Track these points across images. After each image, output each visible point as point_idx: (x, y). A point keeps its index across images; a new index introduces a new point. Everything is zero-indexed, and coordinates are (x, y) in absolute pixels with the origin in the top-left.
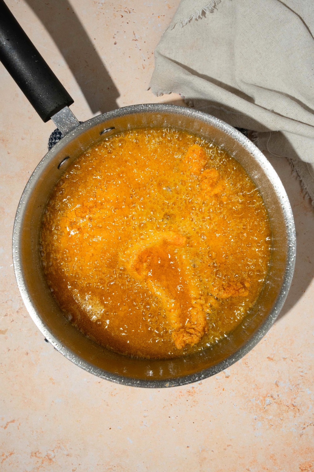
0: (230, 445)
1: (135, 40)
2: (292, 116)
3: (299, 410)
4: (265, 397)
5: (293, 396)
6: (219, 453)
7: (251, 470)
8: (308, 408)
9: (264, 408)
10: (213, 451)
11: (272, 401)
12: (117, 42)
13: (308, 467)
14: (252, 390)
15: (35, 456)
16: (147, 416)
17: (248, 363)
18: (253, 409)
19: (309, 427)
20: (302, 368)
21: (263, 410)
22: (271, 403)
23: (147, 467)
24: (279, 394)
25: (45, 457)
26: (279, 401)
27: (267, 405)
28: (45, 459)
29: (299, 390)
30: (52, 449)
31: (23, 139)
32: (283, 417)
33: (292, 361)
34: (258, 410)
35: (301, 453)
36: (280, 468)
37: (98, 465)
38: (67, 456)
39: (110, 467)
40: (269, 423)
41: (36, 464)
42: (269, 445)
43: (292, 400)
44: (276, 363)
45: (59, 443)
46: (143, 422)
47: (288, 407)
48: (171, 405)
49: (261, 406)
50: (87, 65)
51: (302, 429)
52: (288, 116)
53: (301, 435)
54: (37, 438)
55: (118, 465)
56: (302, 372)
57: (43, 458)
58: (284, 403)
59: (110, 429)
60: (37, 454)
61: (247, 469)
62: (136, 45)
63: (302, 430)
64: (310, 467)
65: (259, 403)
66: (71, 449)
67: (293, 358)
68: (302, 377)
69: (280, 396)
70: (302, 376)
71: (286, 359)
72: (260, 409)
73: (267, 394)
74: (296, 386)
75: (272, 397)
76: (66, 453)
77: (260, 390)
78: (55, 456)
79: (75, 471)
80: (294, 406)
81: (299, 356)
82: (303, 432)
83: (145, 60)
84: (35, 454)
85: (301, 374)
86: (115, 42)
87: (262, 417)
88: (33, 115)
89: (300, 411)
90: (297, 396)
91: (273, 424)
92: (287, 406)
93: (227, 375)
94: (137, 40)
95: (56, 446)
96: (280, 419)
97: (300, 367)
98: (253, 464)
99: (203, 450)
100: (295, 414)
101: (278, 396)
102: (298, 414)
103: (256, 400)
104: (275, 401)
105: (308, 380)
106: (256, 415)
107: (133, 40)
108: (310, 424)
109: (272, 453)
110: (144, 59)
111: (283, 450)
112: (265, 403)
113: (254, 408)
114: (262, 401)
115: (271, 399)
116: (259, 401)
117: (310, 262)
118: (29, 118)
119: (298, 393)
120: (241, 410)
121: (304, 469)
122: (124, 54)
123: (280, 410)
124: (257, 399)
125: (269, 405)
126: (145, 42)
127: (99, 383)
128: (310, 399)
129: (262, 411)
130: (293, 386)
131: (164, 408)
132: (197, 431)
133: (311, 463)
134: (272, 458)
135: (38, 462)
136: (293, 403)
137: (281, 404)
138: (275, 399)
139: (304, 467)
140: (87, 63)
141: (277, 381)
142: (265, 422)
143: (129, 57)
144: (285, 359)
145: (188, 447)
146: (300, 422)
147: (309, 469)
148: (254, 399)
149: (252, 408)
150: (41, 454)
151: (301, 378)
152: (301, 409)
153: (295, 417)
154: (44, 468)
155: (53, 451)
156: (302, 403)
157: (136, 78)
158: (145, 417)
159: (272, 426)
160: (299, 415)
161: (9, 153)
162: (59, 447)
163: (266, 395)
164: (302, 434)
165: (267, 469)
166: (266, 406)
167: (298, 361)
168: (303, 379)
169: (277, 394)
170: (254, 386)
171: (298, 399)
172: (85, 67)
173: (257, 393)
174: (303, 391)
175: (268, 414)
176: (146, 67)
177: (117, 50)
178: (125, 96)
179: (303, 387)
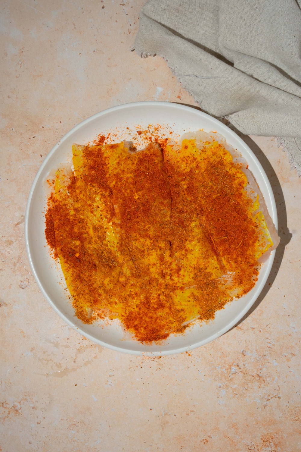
0: (192, 411)
1: (123, 5)
2: (270, 82)
3: (264, 381)
4: (231, 366)
5: (259, 366)
6: (181, 418)
7: (212, 437)
8: (273, 379)
9: (230, 377)
10: (175, 415)
11: (238, 369)
12: (105, 6)
13: (270, 438)
14: (219, 358)
15: (2, 406)
16: (112, 376)
18: (218, 377)
19: (273, 399)
20: (270, 339)
21: (228, 378)
22: (236, 372)
23: (109, 426)
24: (245, 364)
25: (11, 408)
26: (245, 370)
27: (232, 374)
28: (11, 410)
29: (266, 361)
31: (9, 97)
32: (248, 387)
33: (260, 331)
34: (223, 378)
35: (264, 424)
36: (242, 437)
37: (62, 420)
38: (33, 409)
39: (74, 423)
40: (234, 391)
41: (3, 414)
42: (232, 414)
43: (258, 371)
44: (244, 333)
45: (26, 396)
46: (108, 381)
47: (253, 377)
48: (137, 367)
49: (226, 375)
50: (75, 28)
51: (266, 400)
52: (266, 82)
53: (265, 406)
54: (5, 389)
55: (81, 422)
56: (270, 343)
57: (10, 409)
58: (250, 373)
59: (76, 385)
60: (4, 404)
61: (208, 436)
62: (124, 9)
63: (267, 401)
64: (271, 439)
65: (225, 371)
66: (37, 402)
67: (261, 328)
68: (269, 348)
69: (246, 365)
70: (269, 347)
72: (225, 378)
73: (233, 363)
74: (262, 357)
75: (238, 366)
76: (32, 405)
77: (226, 358)
78: (21, 408)
79: (39, 424)
80: (259, 377)
81: (268, 327)
82: (267, 403)
83: (131, 25)
84: (3, 404)
85: (269, 345)
86: (103, 5)
88: (20, 75)
89: (265, 381)
90: (263, 367)
91: (236, 393)
94: (124, 5)
95: (23, 398)
96: (244, 389)
97: (267, 338)
98: (215, 432)
99: (166, 414)
100: (260, 385)
101: (244, 365)
102: (262, 385)
103: (221, 368)
104: (241, 370)
105: (275, 352)
106: (221, 383)
107: (120, 5)
108: (274, 396)
109: (234, 421)
111: (246, 420)
112: (230, 372)
113: (219, 376)
114: (227, 369)
115: (237, 368)
116: (224, 369)
117: (284, 234)
118: (16, 77)
119: (264, 364)
120: (206, 377)
121: (266, 440)
122: (111, 18)
123: (245, 380)
125: (235, 373)
126: (132, 7)
127: (68, 339)
128: (276, 371)
130: (260, 357)
131: (129, 369)
132: (161, 394)
133: (273, 435)
134: (234, 427)
135: (4, 412)
136: (259, 374)
137: (246, 373)
138: (241, 368)
139: (266, 438)
140: (75, 26)
141: (243, 350)
142: (229, 390)
143: (116, 21)
144: (253, 329)
145: (151, 409)
146: (265, 393)
147: (271, 441)
148: (220, 366)
149: (217, 375)
150: (8, 405)
151: (268, 349)
152: (267, 380)
153: (259, 388)
154: (10, 418)
155: (20, 402)
156: (267, 375)
157: (122, 43)
159: (237, 395)
160: (264, 386)
162: (26, 399)
163: (232, 364)
164: (266, 406)
165: (229, 438)
166: (231, 374)
167: (266, 331)
168: (270, 350)
169: (243, 363)
170: (220, 354)
171: (264, 369)
172: (73, 30)
173: (223, 361)
174: (269, 362)
175: (233, 382)
176: (131, 32)
177: (105, 14)
178: (109, 59)
179: (269, 358)
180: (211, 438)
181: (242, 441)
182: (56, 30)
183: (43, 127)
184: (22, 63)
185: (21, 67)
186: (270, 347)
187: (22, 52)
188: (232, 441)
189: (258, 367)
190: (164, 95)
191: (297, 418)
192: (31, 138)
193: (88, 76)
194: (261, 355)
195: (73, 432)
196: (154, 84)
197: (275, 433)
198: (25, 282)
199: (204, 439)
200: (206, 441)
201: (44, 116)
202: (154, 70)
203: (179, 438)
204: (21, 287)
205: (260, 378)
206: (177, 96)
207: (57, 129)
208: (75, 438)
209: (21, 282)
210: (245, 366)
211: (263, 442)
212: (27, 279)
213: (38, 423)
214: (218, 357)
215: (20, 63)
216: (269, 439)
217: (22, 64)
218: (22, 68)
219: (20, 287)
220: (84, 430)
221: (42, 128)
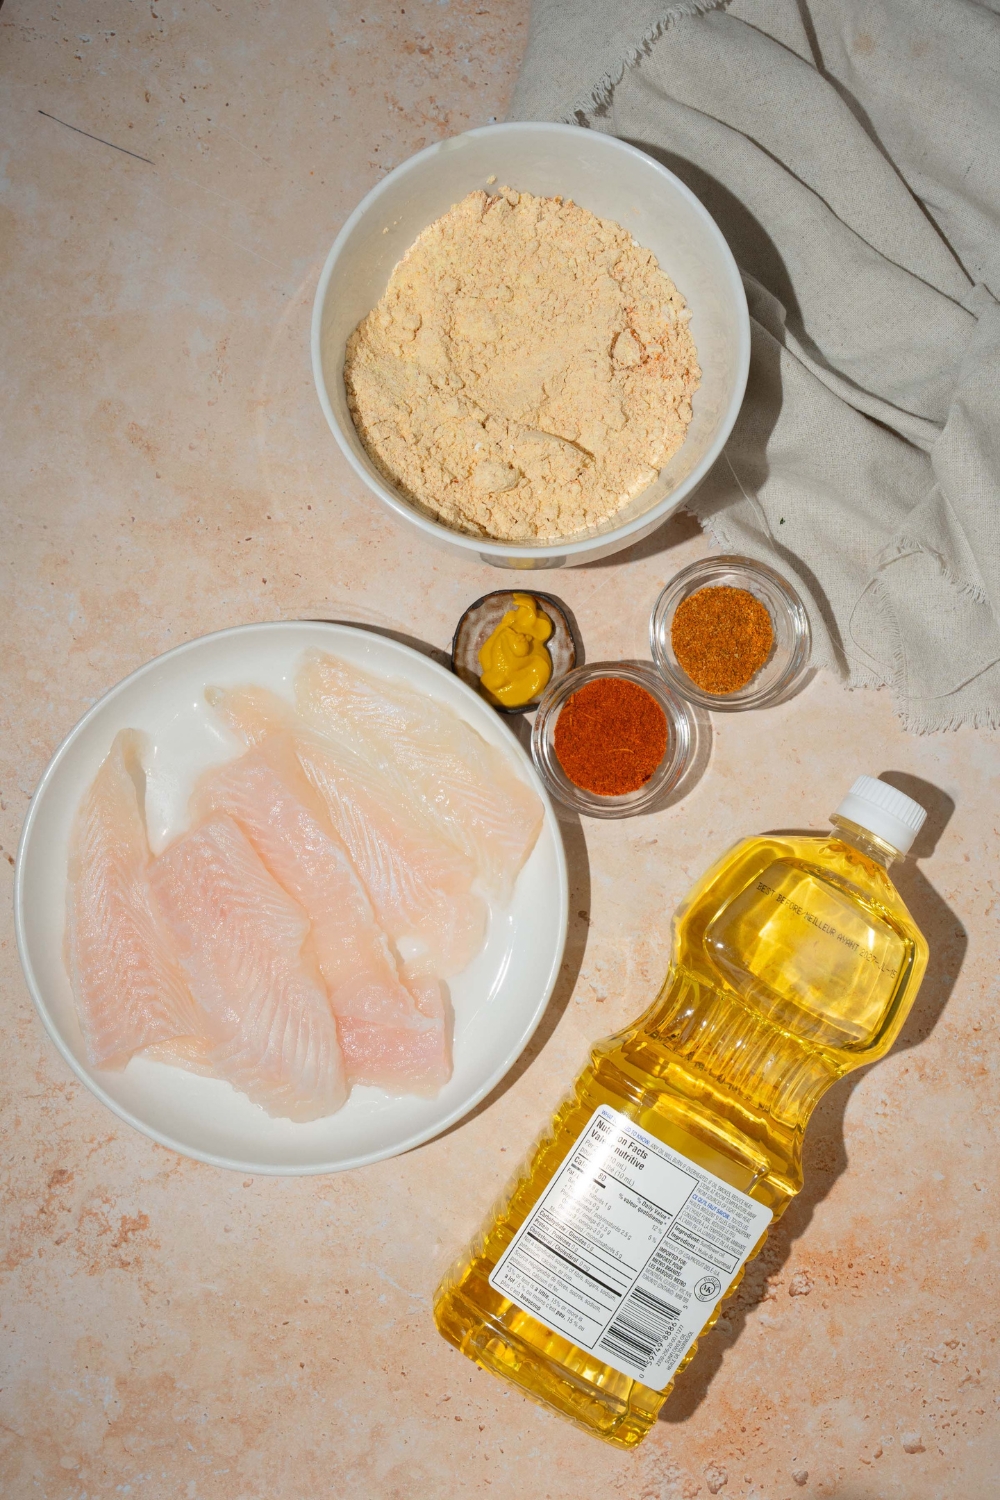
17: (647, 971)
23: (409, 1189)
31: (191, 448)
79: (248, 1186)
88: (217, 399)
93: (600, 996)
117: (798, 762)
135: (168, 1160)
145: (502, 1150)
154: (181, 1174)
161: (158, 477)
183: (269, 518)
184: (224, 374)
185: (220, 381)
187: (225, 348)
191: (822, 1165)
192: (242, 542)
195: (326, 1203)
201: (272, 492)
208: (331, 1217)
213: (246, 1185)
215: (219, 372)
218: (222, 383)
221: (266, 519)
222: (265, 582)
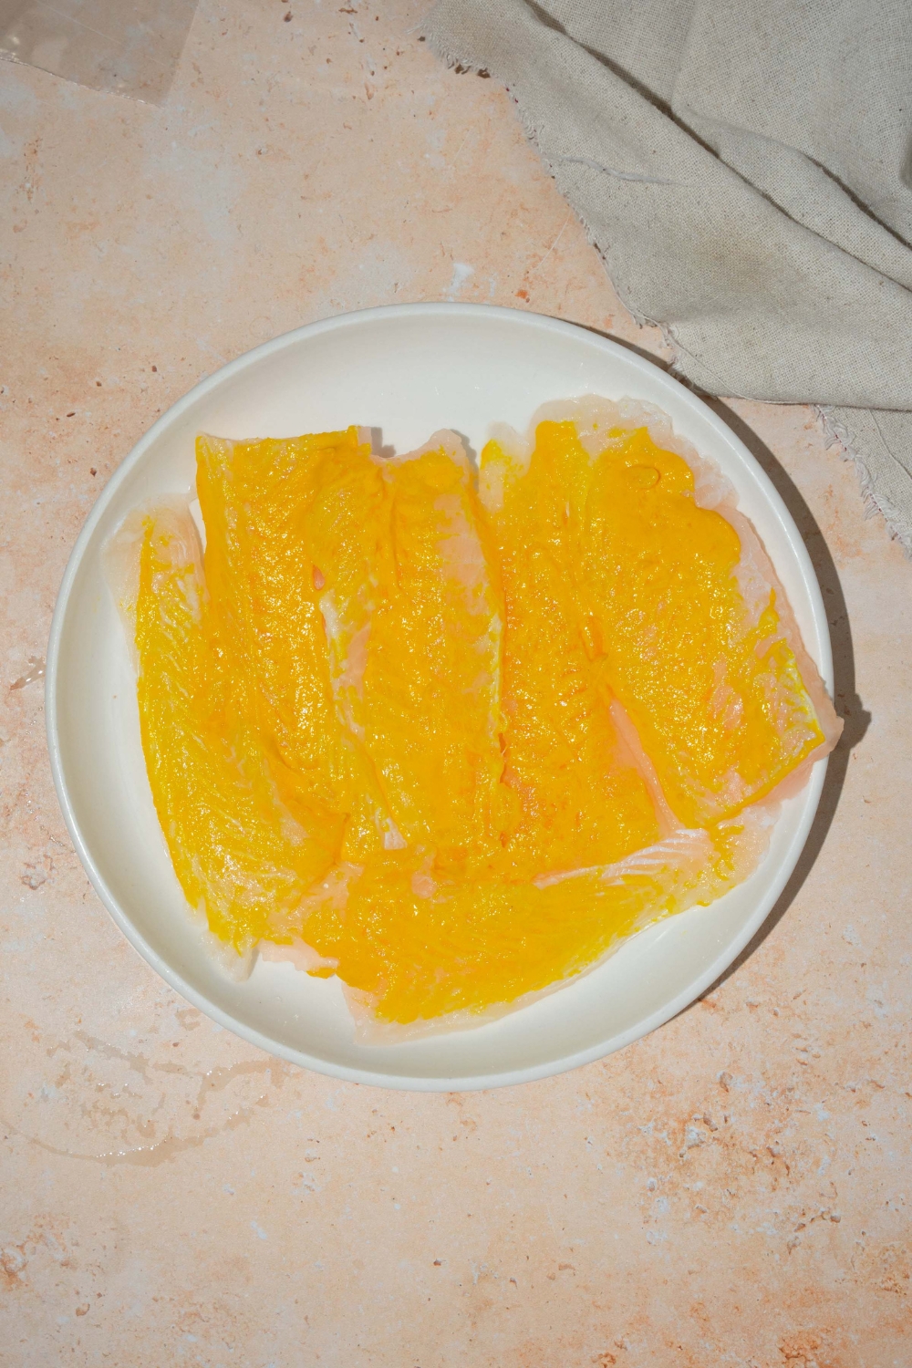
0: (566, 1267)
1: (348, 12)
3: (788, 1168)
4: (685, 1122)
5: (773, 1123)
6: (533, 1287)
7: (629, 1348)
8: (817, 1163)
9: (681, 1156)
10: (513, 1281)
11: (708, 1133)
12: (292, 13)
13: (808, 1347)
14: (648, 1098)
16: (315, 1158)
18: (647, 1157)
19: (816, 1222)
20: (805, 1039)
21: (679, 1161)
22: (703, 1142)
23: (306, 1318)
24: (729, 1116)
26: (729, 1135)
27: (689, 1148)
29: (793, 1108)
30: (19, 1244)
32: (739, 1188)
33: (776, 1014)
34: (661, 1160)
35: (788, 1302)
36: (721, 1345)
37: (156, 1300)
38: (64, 1268)
39: (192, 1309)
40: (694, 1202)
42: (690, 1273)
43: (768, 1136)
44: (727, 1019)
45: (41, 1226)
46: (301, 1176)
47: (755, 1156)
48: (393, 1128)
49: (671, 1151)
50: (199, 79)
51: (796, 1227)
53: (791, 1247)
55: (217, 1306)
56: (805, 1050)
58: (745, 1144)
61: (615, 1344)
62: (351, 25)
63: (796, 1231)
64: (812, 1348)
65: (667, 1139)
66: (77, 1244)
67: (778, 1005)
68: (804, 1066)
69: (732, 1120)
70: (803, 1064)
71: (757, 1006)
72: (668, 1160)
73: (693, 1112)
74: (783, 1092)
75: (706, 1122)
76: (60, 1256)
77: (670, 1098)
78: (24, 1266)
79: (84, 1313)
80: (773, 1156)
81: (800, 1000)
82: (797, 1238)
83: (373, 74)
85: (803, 1057)
86: (287, 12)
87: (672, 1183)
88: (26, 222)
89: (791, 1171)
90: (786, 1126)
91: (704, 1208)
92: (751, 1153)
94: (353, 11)
95: (32, 1235)
96: (727, 1193)
97: (798, 1036)
99: (484, 1277)
100: (776, 1180)
101: (726, 1121)
102: (783, 1181)
103: (656, 1129)
104: (716, 1134)
105: (822, 1078)
106: (655, 1176)
107: (342, 11)
108: (819, 1214)
109: (696, 1296)
110: (373, 68)
111: (732, 1290)
112: (683, 1141)
113: (650, 1153)
114: (674, 1133)
115: (704, 1129)
116: (664, 1134)
117: (847, 712)
118: (16, 229)
119: (788, 1116)
120: (608, 1158)
121: (795, 1353)
122: (312, 50)
123: (730, 1164)
124: (659, 1127)
125: (698, 1146)
126: (377, 19)
127: (175, 1045)
128: (825, 1138)
129: (672, 1165)
130: (775, 1094)
131: (369, 1136)
132: (469, 1215)
133: (818, 1337)
134: (695, 1315)
136: (771, 1147)
137: (734, 1145)
138: (716, 1129)
139: (796, 1347)
140: (200, 73)
141: (724, 1074)
142: (680, 1199)
143: (328, 61)
144: (752, 1006)
145: (436, 1263)
146: (790, 1207)
147: (810, 1356)
148: (651, 1124)
149: (642, 1152)
151: (799, 1068)
152: (796, 1166)
153: (774, 1189)
155: (21, 1247)
156: (798, 1149)
157: (345, 127)
158: (308, 1160)
159: (704, 1212)
160: (788, 1185)
162: (41, 1236)
163: (690, 1116)
164: (794, 1246)
165: (680, 1347)
166: (685, 1148)
167: (794, 1014)
168: (805, 1072)
169: (722, 1114)
170: (651, 1086)
171: (788, 1132)
172: (193, 85)
173: (661, 1108)
174: (804, 1109)
175: (693, 1174)
176: (375, 94)
177: (292, 39)
178: (307, 176)
179: (804, 1098)
180: (626, 1348)
181: (723, 1357)
182: (141, 85)
183: (99, 384)
184: (35, 187)
185: (29, 198)
186: (806, 1062)
187: (35, 152)
188: (691, 1358)
189: (768, 1125)
190: (475, 286)
191: (890, 1284)
192: (61, 418)
193: (239, 227)
194: (780, 1089)
195: (191, 1339)
196: (444, 254)
197: (822, 1330)
198: (39, 867)
199: (604, 1352)
200: (609, 1359)
201: (102, 348)
202: (447, 211)
203: (523, 1351)
204: (27, 882)
205: (775, 1159)
206: (516, 291)
207: (142, 391)
208: (198, 1358)
209: (28, 865)
210: (729, 1123)
211: (785, 1360)
212: (46, 856)
213: (79, 1313)
214: (644, 1094)
216: (806, 1349)
217: (34, 190)
218: (32, 201)
219: (25, 883)
220: (226, 1331)
221: (95, 386)
222: (94, 473)
